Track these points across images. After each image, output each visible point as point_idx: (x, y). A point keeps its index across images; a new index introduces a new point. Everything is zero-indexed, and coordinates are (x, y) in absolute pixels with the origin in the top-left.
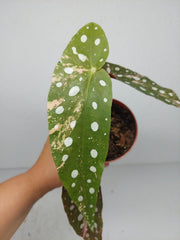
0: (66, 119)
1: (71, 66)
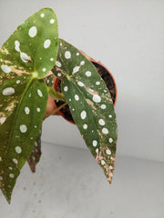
1: (9, 65)
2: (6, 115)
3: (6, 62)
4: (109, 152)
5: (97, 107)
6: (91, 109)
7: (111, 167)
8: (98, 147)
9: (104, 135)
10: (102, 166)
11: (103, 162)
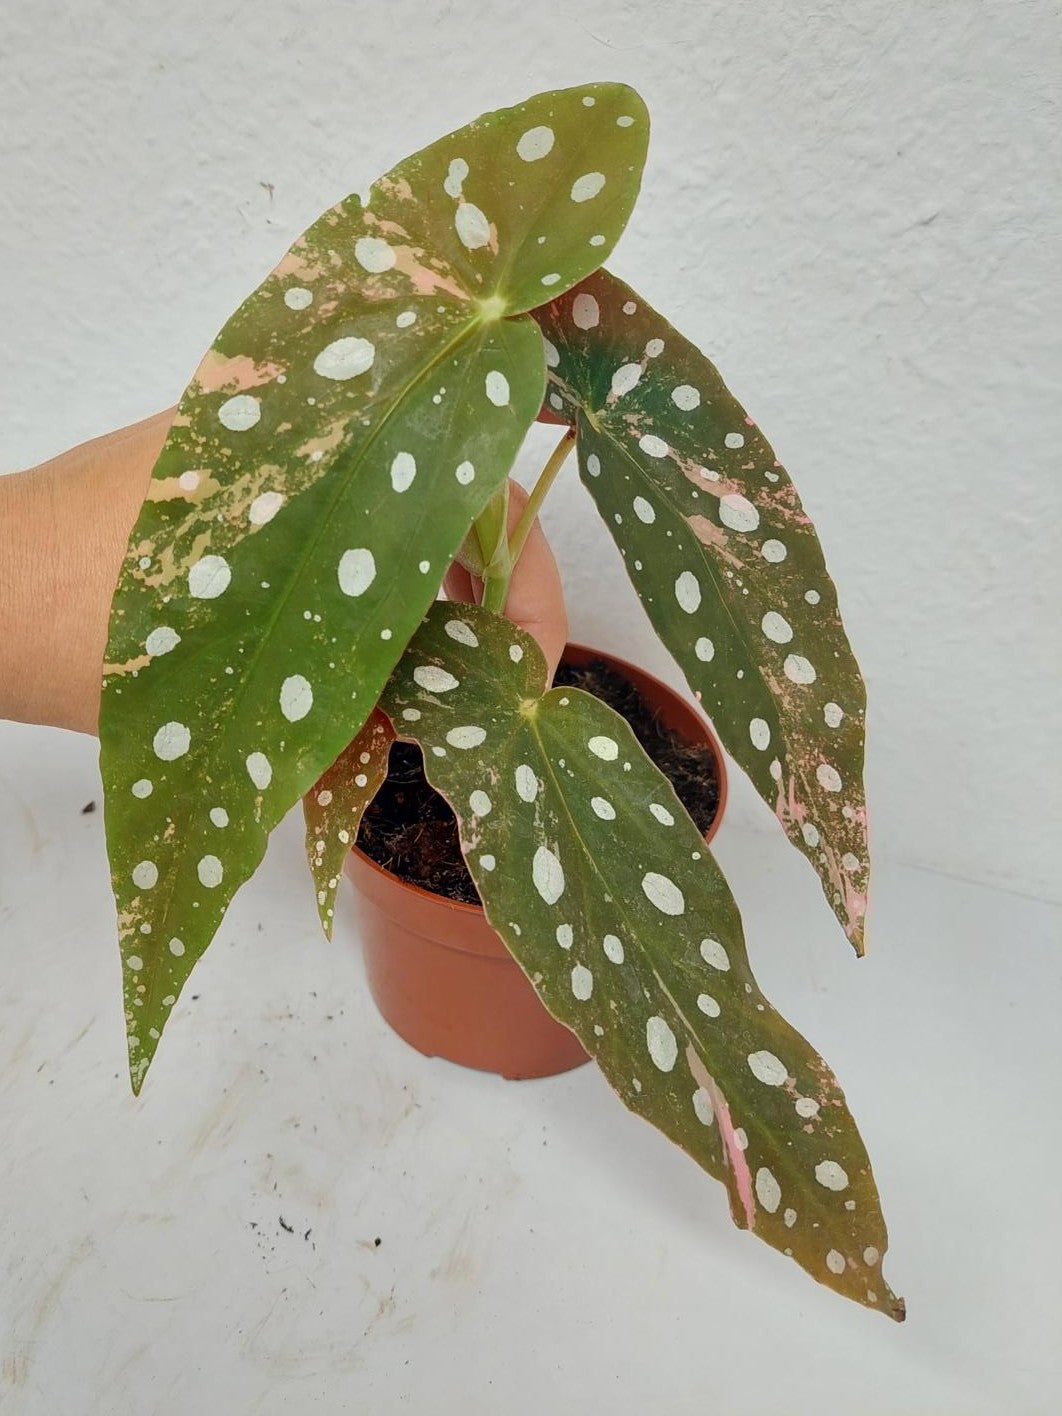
0: (249, 467)
1: (394, 241)
2: (291, 484)
3: (387, 226)
4: (829, 778)
5: (744, 552)
6: (718, 565)
7: (851, 863)
8: (777, 749)
9: (795, 691)
10: (811, 853)
11: (812, 835)
